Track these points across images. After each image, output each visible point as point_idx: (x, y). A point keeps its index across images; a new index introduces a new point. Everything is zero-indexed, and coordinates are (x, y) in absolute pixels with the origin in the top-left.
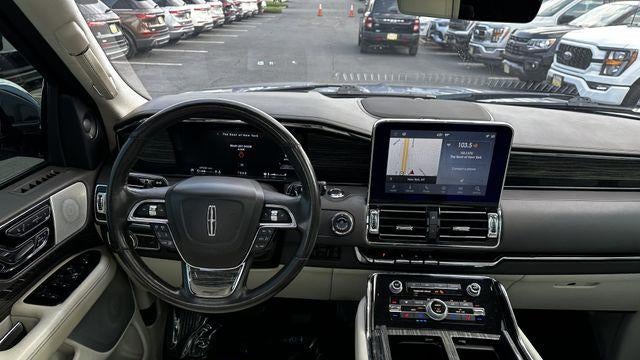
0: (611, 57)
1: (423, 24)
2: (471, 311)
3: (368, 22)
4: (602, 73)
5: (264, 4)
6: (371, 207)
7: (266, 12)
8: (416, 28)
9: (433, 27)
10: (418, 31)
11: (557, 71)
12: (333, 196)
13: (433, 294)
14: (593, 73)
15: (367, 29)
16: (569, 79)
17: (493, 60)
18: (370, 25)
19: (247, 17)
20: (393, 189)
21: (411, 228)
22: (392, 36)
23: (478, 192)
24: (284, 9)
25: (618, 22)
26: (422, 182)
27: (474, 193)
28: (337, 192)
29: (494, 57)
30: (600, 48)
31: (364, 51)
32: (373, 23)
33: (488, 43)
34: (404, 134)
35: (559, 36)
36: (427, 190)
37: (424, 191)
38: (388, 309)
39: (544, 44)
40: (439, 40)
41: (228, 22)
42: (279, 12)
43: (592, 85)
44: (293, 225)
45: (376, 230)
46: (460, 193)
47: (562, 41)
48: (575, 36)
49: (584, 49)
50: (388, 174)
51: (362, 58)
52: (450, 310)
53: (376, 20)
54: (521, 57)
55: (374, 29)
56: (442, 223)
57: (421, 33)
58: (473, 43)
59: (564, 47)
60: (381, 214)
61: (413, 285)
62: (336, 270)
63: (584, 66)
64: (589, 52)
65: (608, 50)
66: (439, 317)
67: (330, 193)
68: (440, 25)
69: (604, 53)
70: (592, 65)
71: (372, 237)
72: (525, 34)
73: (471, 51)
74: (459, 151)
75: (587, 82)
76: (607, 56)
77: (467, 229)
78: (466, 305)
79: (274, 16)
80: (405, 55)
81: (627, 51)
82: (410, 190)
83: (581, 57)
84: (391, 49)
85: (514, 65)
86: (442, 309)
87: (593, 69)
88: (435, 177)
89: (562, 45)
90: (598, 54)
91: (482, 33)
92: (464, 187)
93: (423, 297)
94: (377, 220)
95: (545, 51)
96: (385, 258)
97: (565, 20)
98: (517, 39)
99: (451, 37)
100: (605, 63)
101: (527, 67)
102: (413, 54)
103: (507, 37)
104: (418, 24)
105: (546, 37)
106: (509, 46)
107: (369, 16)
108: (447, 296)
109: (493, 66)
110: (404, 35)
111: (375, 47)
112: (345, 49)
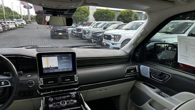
0: (116, 37)
1: (69, 30)
2: (73, 102)
3: (52, 30)
4: (114, 41)
5: (17, 25)
6: (40, 78)
7: (19, 28)
8: (67, 31)
9: (72, 31)
10: (68, 32)
11: (105, 41)
12: (28, 76)
13: (62, 100)
14: (112, 41)
15: (52, 32)
16: (108, 43)
17: (89, 39)
18: (53, 31)
19: (11, 29)
20: (46, 72)
21: (53, 82)
22: (60, 34)
23: (70, 70)
24: (25, 27)
25: (116, 28)
26: (54, 69)
27: (69, 70)
28: (29, 75)
29: (89, 38)
30: (113, 35)
31: (52, 38)
32: (54, 30)
33: (87, 35)
34: (46, 56)
35: (103, 32)
36: (56, 71)
37: (55, 71)
38: (49, 106)
39: (101, 35)
40: (74, 34)
41: (4, 31)
42: (24, 28)
43: (113, 44)
44: (10, 85)
45: (42, 84)
46: (66, 71)
47: (104, 34)
48: (107, 32)
49: (109, 35)
50: (43, 67)
51: (52, 40)
52: (67, 103)
53: (55, 29)
54: (96, 38)
55: (54, 32)
56: (62, 79)
57: (69, 33)
58: (83, 35)
59: (105, 35)
60: (44, 79)
61: (56, 98)
62: (32, 99)
63: (110, 39)
64: (110, 36)
65: (115, 35)
66: (64, 105)
67: (26, 76)
68: (74, 30)
69: (114, 36)
70: (112, 39)
71: (41, 86)
72: (95, 32)
73: (83, 37)
74: (62, 59)
75: (112, 44)
76: (115, 37)
77: (69, 80)
78: (71, 100)
79: (22, 29)
80: (65, 39)
81: (119, 35)
82: (51, 71)
83: (109, 37)
84: (61, 38)
85: (94, 40)
86: (65, 103)
87: (112, 40)
88: (58, 67)
89: (104, 35)
90: (113, 37)
91: (85, 32)
92: (66, 69)
93: (59, 101)
94: (42, 81)
95: (101, 36)
96: (47, 92)
97: (105, 28)
98: (94, 33)
99: (77, 34)
100: (114, 38)
101: (98, 40)
102: (68, 38)
103: (92, 33)
104: (67, 30)
105: (101, 33)
106: (92, 35)
107: (52, 28)
108: (66, 99)
109: (89, 41)
110: (64, 33)
111: (56, 37)
112: (47, 38)
